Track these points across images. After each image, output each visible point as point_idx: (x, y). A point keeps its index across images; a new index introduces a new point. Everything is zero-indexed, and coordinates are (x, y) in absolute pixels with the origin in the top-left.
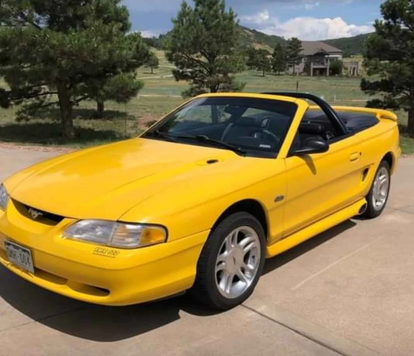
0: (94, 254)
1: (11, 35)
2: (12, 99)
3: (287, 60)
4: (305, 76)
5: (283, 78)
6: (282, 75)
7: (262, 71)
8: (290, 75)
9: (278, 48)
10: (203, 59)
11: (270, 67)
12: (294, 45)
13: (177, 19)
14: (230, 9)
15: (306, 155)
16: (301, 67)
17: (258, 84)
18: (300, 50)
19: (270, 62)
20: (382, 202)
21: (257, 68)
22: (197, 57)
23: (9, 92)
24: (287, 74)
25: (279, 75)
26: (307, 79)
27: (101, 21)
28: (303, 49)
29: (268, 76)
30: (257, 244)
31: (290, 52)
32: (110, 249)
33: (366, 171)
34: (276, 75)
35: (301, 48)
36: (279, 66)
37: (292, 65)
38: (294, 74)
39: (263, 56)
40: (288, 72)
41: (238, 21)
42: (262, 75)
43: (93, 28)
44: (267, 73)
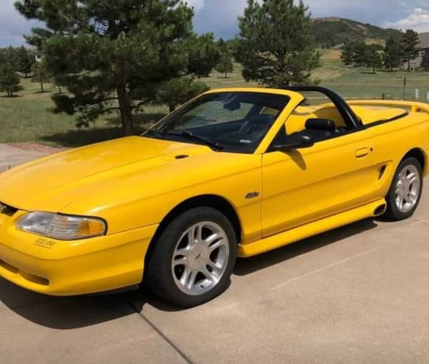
0: (34, 244)
1: (63, 43)
2: (77, 106)
3: (401, 55)
4: (422, 71)
5: (396, 74)
6: (395, 71)
7: (372, 68)
8: (405, 71)
9: (390, 42)
10: (273, 57)
11: (381, 63)
12: (409, 39)
13: (244, 17)
14: (301, 3)
15: (294, 150)
16: (417, 61)
17: (367, 82)
18: (416, 43)
19: (381, 57)
20: (411, 202)
21: (366, 65)
22: (265, 55)
23: (73, 99)
24: (402, 70)
25: (392, 71)
26: (425, 75)
27: (153, 24)
28: (419, 42)
29: (378, 73)
30: (225, 242)
31: (405, 45)
32: (49, 240)
33: (383, 169)
34: (388, 71)
35: (417, 41)
36: (391, 62)
37: (407, 59)
38: (409, 70)
39: (373, 51)
40: (402, 67)
41: (310, 14)
42: (372, 72)
43: (143, 32)
44: (378, 69)
